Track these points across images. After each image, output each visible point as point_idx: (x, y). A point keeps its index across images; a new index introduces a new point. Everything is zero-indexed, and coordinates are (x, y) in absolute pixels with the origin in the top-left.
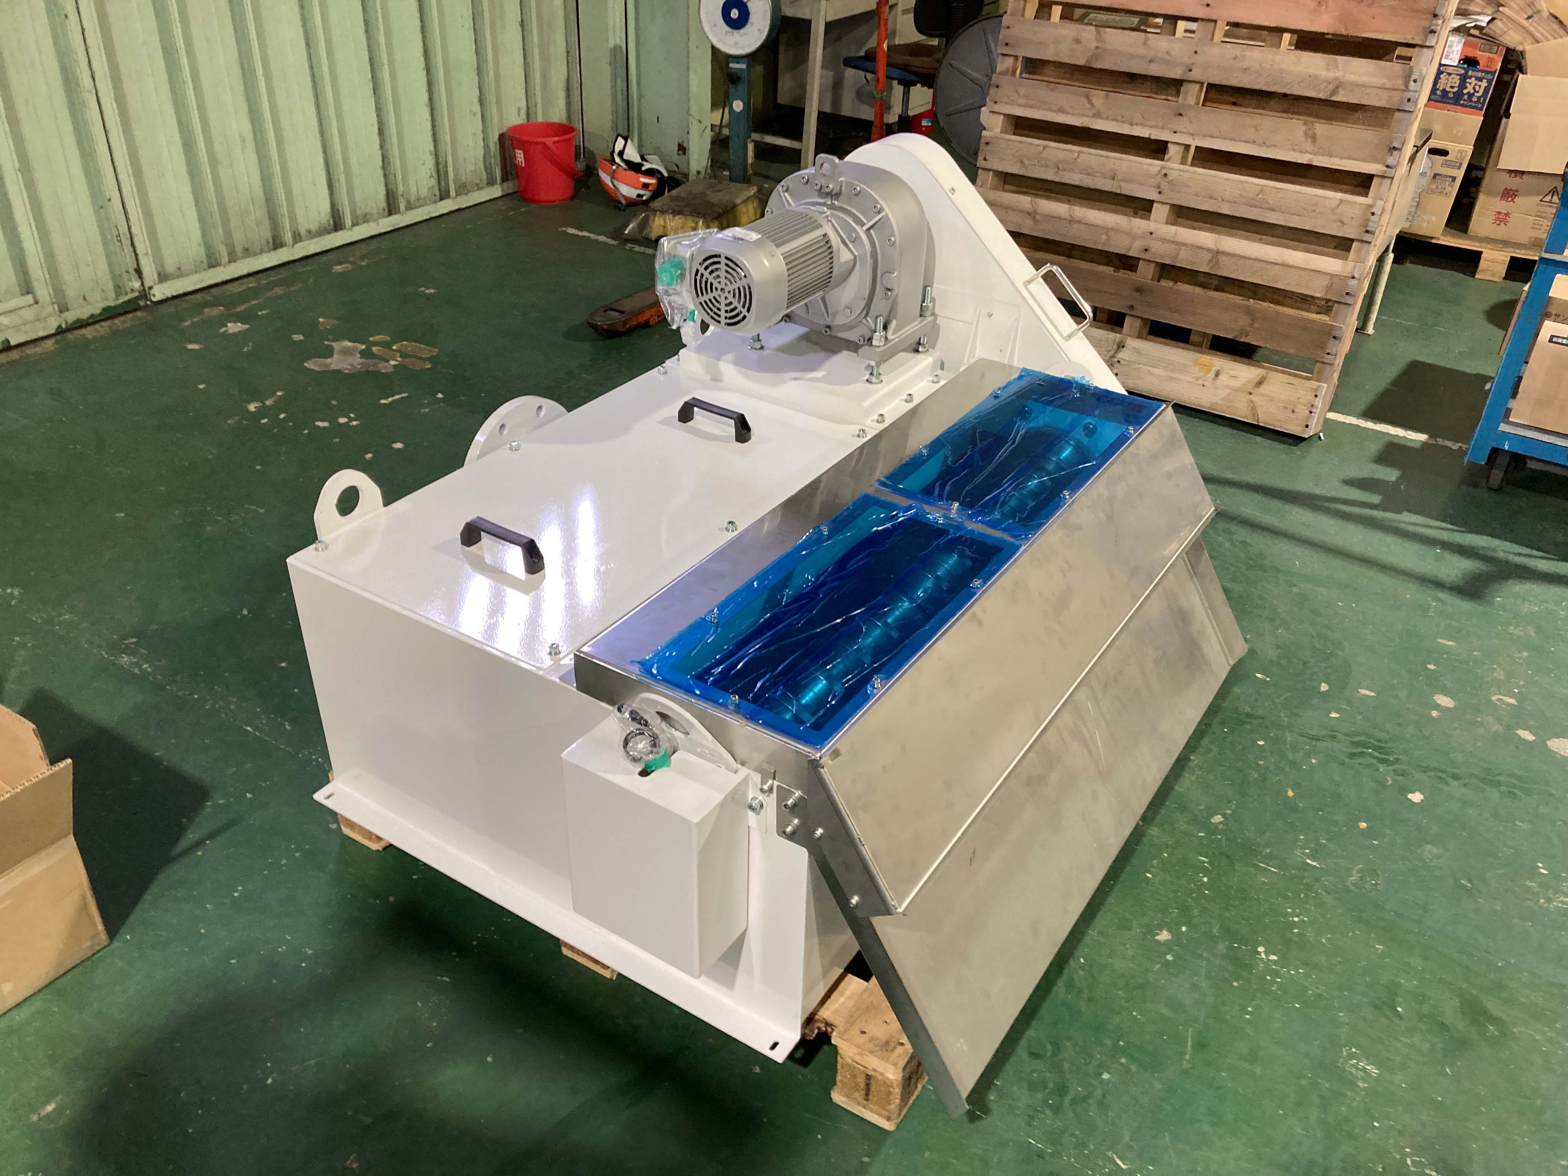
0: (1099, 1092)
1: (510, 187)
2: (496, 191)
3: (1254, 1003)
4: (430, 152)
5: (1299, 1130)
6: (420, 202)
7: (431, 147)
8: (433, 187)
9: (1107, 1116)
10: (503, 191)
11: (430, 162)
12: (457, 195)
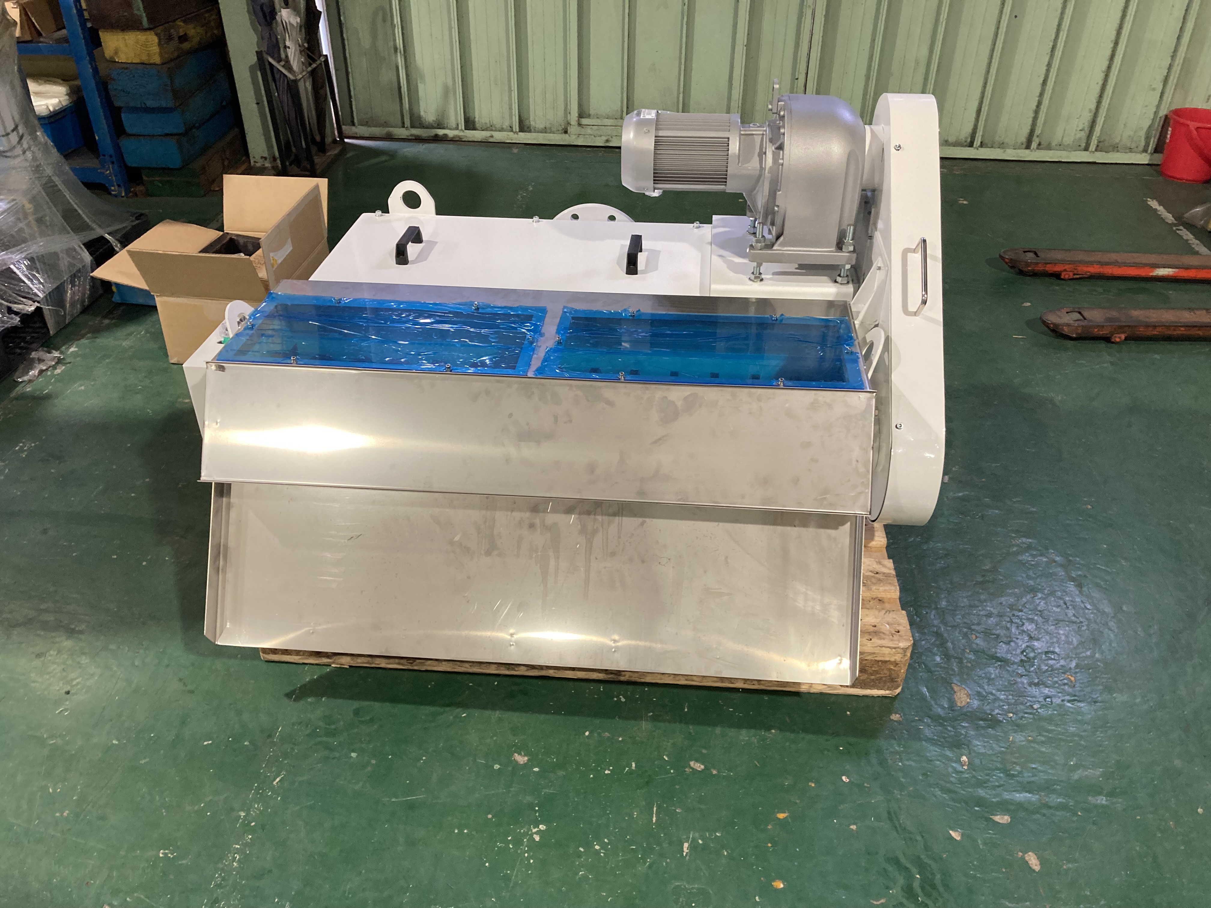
0: (337, 755)
1: (1158, 159)
2: (1144, 159)
3: (474, 833)
4: (1090, 111)
5: (348, 887)
6: (1061, 146)
7: (1093, 106)
8: (1080, 139)
9: (317, 763)
10: (1150, 160)
11: (1087, 117)
12: (1096, 150)
